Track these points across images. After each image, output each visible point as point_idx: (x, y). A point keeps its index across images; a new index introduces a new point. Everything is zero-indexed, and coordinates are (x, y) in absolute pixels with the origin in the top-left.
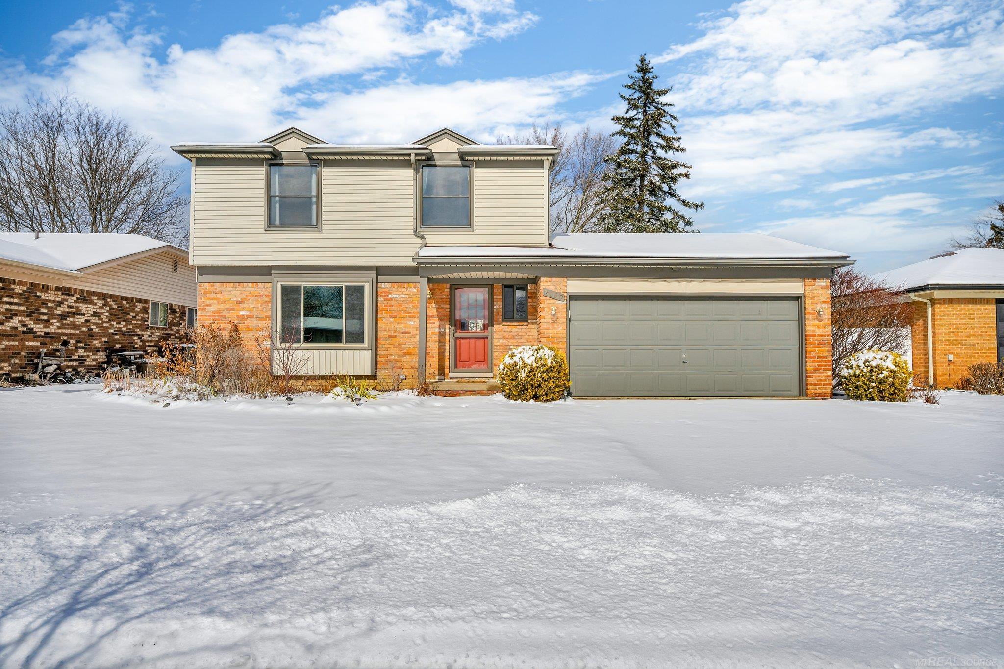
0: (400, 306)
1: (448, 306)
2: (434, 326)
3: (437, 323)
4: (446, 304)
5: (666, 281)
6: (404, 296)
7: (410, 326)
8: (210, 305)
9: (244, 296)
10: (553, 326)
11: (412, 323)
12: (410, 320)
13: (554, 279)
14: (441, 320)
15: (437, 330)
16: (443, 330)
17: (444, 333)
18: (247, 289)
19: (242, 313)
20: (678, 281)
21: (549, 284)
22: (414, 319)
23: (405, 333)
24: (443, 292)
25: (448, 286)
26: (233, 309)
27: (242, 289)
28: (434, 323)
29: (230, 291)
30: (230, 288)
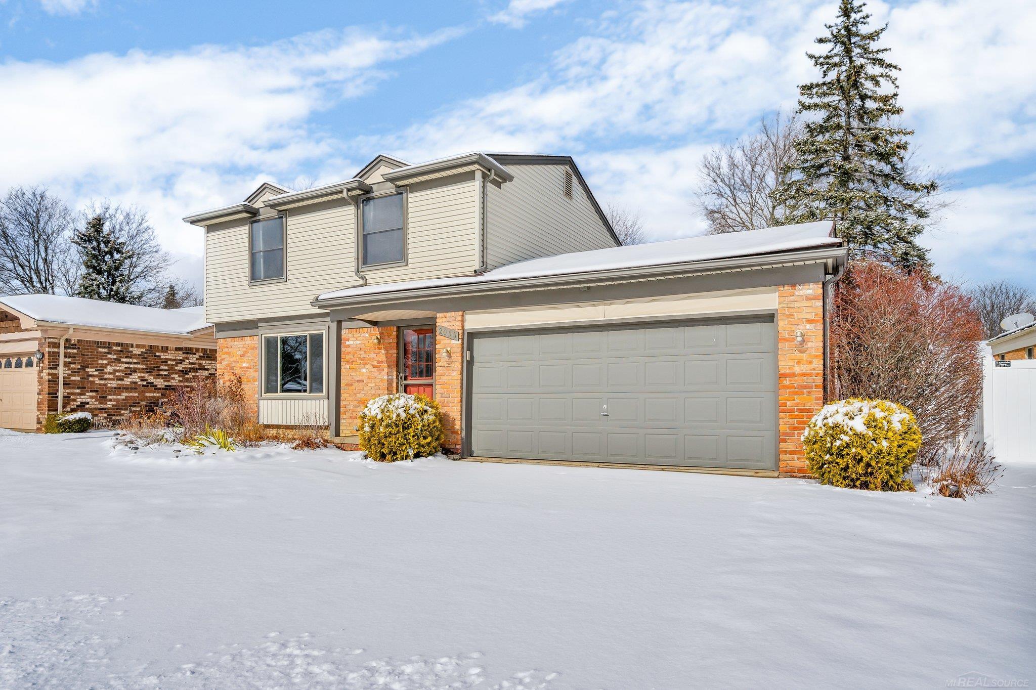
0: (355, 353)
1: (395, 351)
2: (383, 373)
3: (386, 369)
4: (394, 349)
5: (578, 306)
6: (358, 342)
7: (363, 374)
8: (224, 359)
9: (245, 349)
10: (448, 371)
11: (364, 370)
12: (363, 368)
13: (449, 314)
14: (389, 366)
15: (386, 377)
16: (390, 377)
17: (392, 379)
18: (247, 343)
19: (244, 365)
20: (594, 305)
21: (444, 320)
22: (367, 366)
23: (359, 381)
24: (391, 335)
25: (395, 329)
26: (238, 362)
27: (244, 343)
28: (383, 370)
29: (237, 345)
30: (237, 342)
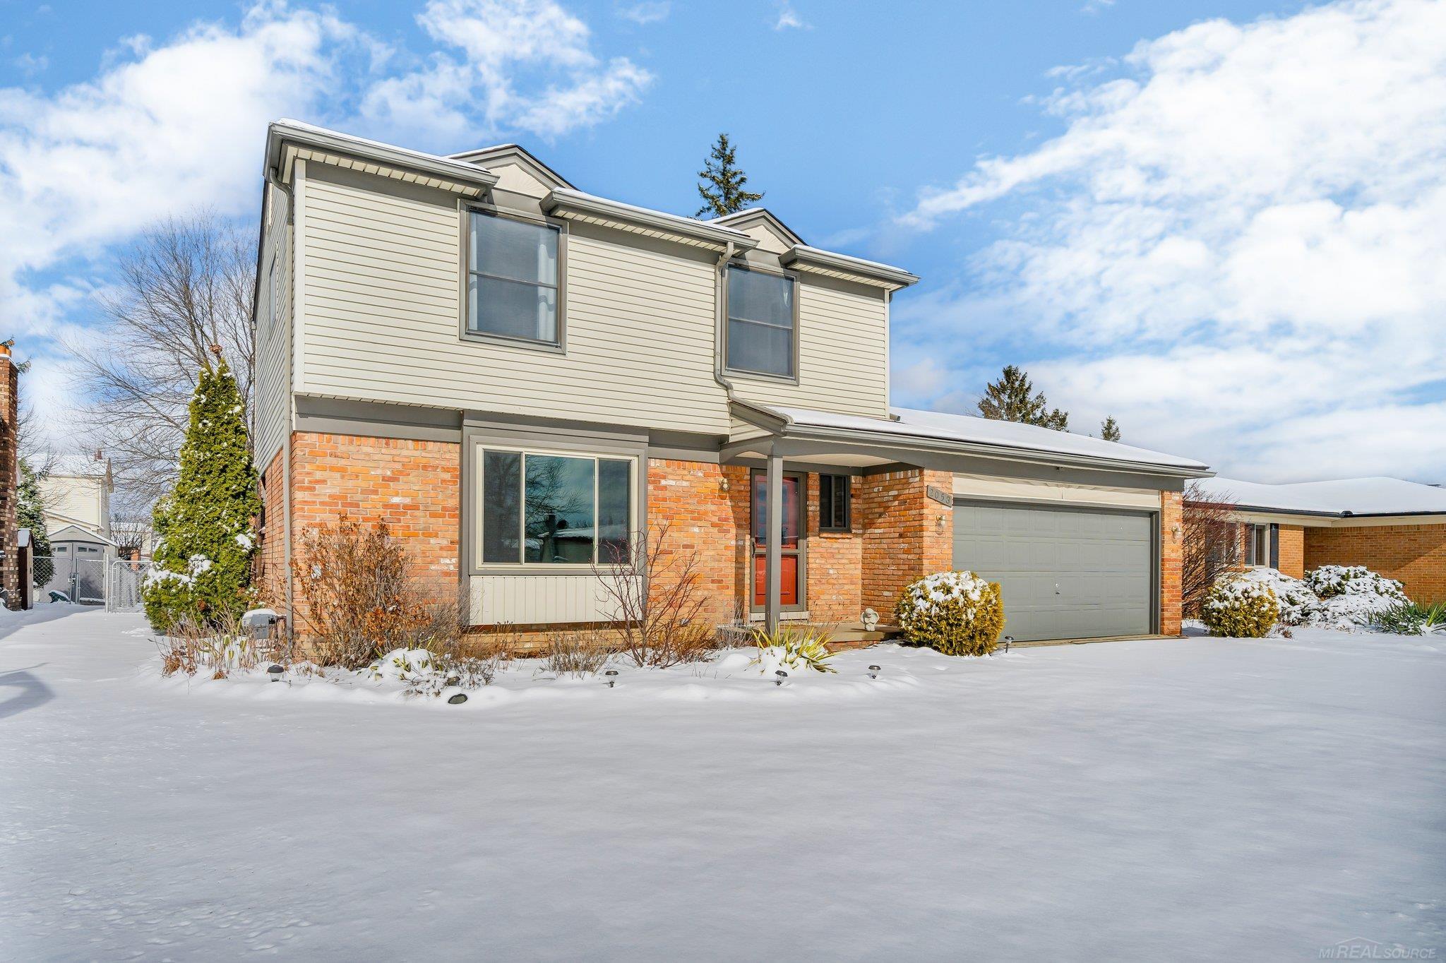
0: (678, 499)
1: (748, 504)
2: (729, 536)
3: (733, 531)
4: (746, 501)
5: (1046, 485)
6: (685, 484)
7: (693, 536)
8: (323, 482)
9: (398, 466)
10: (937, 542)
11: (696, 530)
12: (693, 526)
13: (939, 473)
14: (739, 526)
15: (733, 543)
16: (741, 543)
17: (744, 547)
18: (405, 452)
19: (396, 500)
20: (1057, 486)
21: (933, 479)
22: (699, 523)
23: (686, 547)
24: (741, 480)
25: (748, 471)
26: (376, 492)
27: (394, 452)
28: (728, 531)
29: (368, 454)
30: (368, 447)
